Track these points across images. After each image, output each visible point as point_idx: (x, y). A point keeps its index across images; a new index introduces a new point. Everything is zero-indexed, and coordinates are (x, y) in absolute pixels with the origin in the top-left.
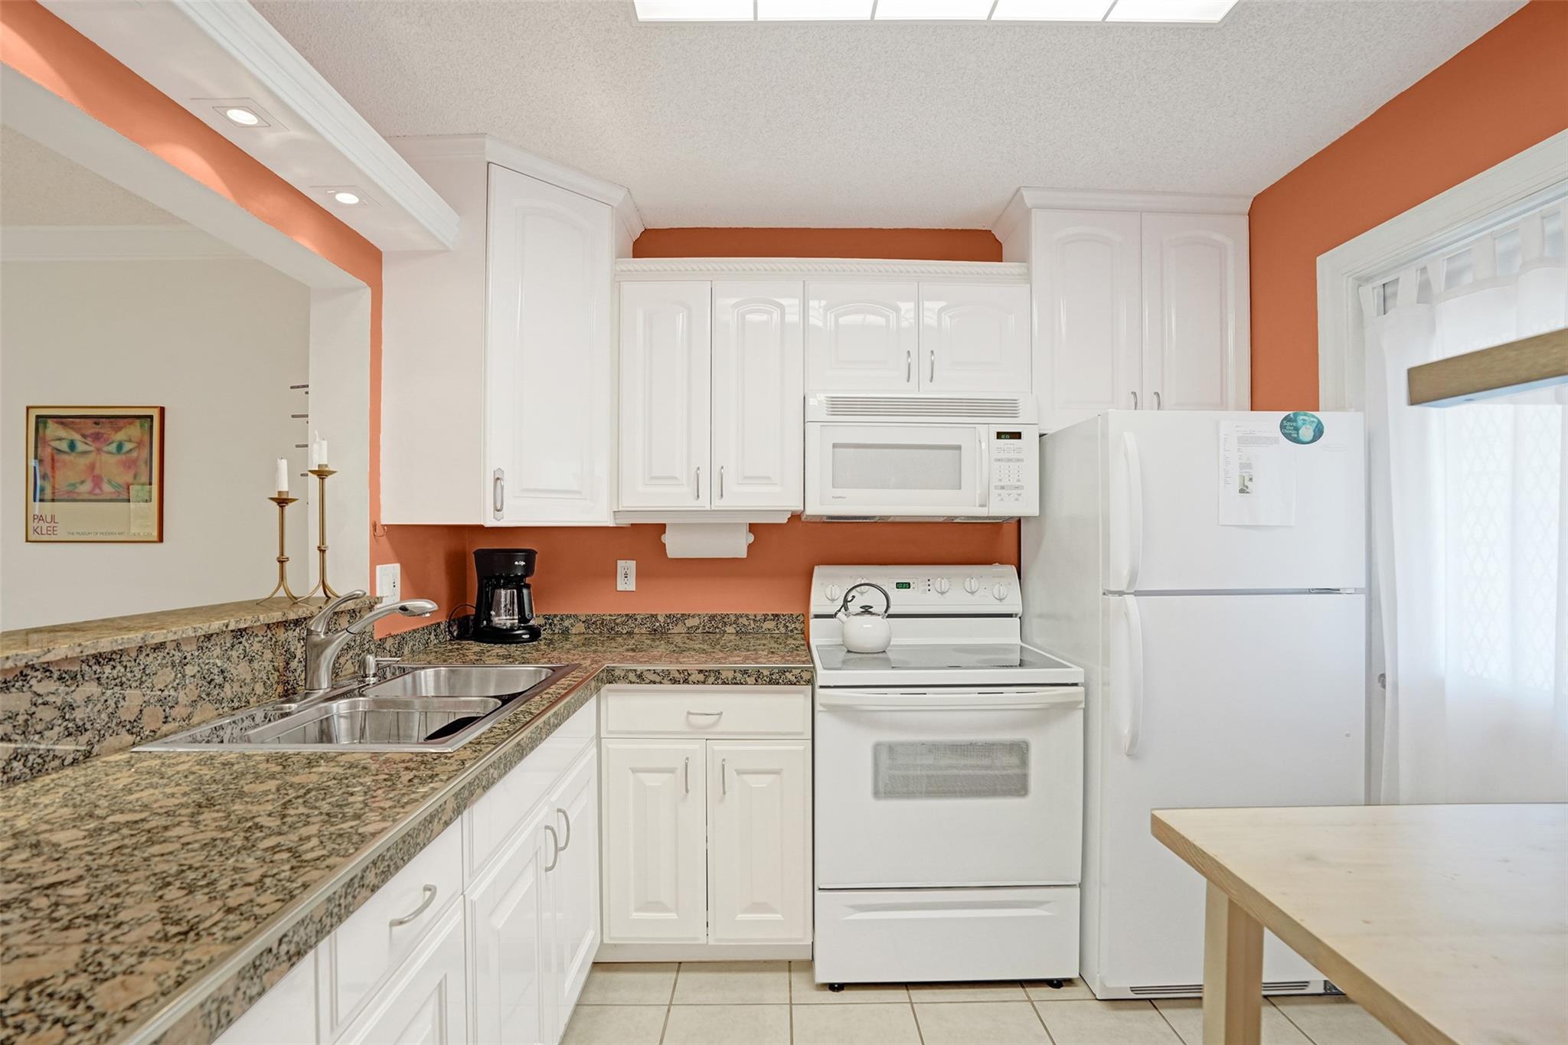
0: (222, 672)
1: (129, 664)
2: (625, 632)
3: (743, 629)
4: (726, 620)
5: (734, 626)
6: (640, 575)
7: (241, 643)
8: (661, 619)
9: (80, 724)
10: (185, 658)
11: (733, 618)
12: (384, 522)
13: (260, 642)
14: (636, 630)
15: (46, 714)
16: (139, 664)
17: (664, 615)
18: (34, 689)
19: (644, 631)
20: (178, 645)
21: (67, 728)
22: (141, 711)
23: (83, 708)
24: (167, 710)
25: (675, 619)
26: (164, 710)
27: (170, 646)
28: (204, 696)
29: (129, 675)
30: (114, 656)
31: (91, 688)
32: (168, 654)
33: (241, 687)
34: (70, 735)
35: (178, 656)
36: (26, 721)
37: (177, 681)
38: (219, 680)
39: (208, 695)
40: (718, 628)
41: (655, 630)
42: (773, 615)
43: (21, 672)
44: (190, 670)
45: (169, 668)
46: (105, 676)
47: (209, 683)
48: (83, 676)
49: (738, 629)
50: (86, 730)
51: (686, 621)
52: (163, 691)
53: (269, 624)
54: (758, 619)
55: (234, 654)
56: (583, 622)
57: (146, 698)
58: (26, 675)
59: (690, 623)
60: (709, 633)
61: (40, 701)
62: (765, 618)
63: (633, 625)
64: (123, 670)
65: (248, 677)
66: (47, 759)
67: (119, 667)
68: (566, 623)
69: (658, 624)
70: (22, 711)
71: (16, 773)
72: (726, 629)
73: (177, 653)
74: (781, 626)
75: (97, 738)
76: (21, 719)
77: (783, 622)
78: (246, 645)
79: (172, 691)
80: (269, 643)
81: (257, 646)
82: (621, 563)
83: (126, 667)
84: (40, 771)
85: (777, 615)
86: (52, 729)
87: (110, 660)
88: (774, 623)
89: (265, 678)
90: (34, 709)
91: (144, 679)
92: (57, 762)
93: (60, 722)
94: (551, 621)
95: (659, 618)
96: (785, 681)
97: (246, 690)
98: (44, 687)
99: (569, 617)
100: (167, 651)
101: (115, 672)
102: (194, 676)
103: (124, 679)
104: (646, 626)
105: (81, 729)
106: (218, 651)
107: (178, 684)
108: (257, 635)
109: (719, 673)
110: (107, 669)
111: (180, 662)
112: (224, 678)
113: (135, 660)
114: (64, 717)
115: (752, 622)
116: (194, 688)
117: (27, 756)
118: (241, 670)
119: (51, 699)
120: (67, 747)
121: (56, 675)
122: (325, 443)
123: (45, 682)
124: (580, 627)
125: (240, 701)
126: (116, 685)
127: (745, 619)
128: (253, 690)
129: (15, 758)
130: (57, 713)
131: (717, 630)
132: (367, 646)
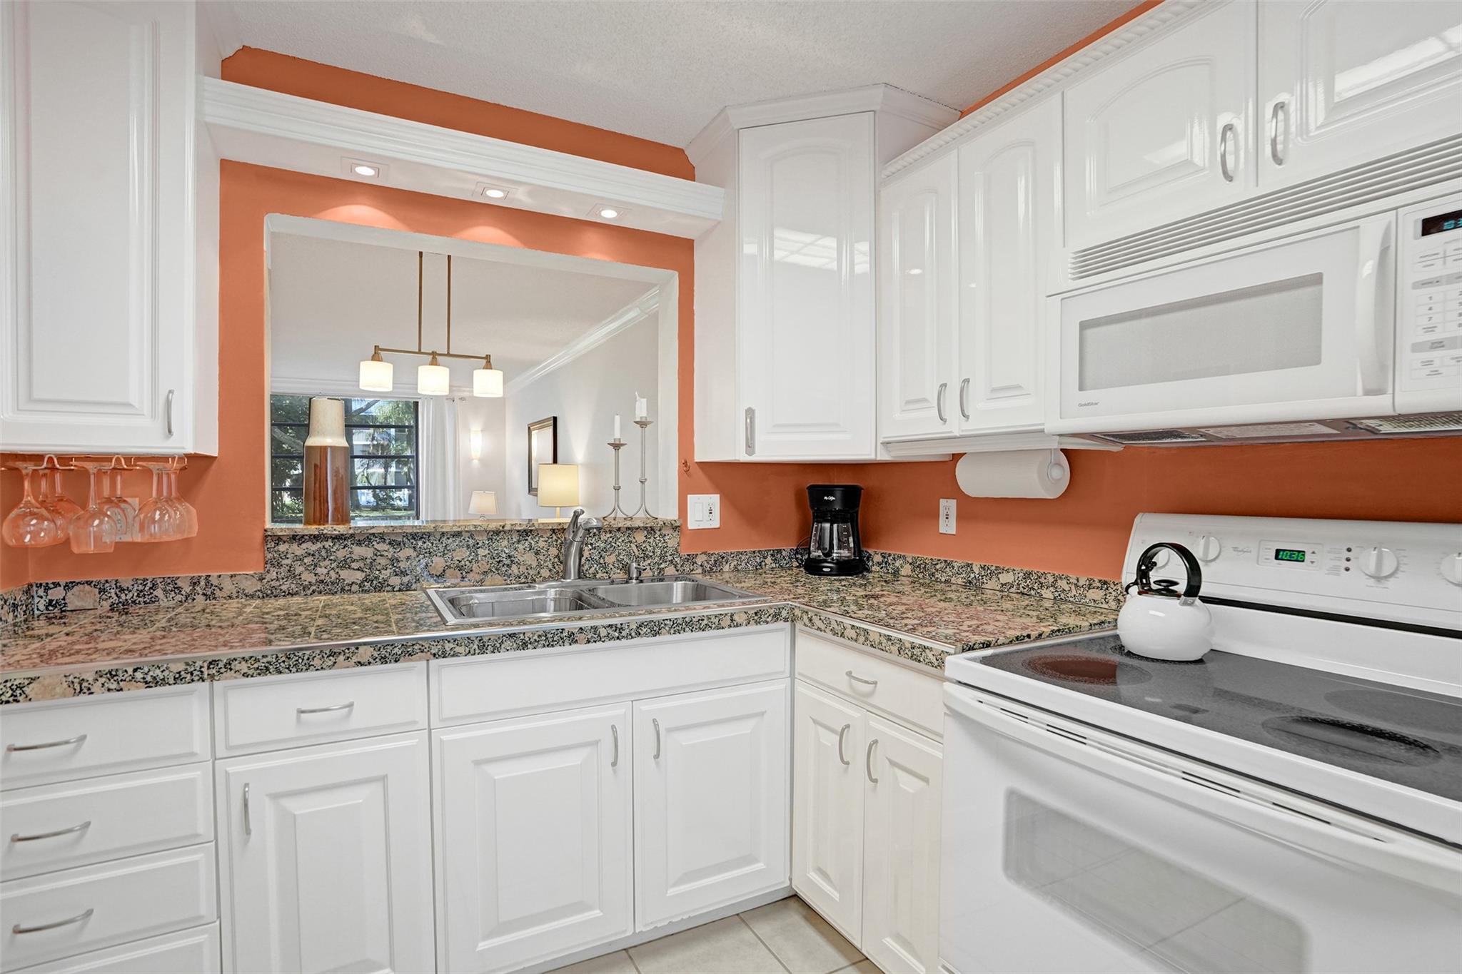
0: (510, 557)
1: (434, 542)
2: (943, 580)
3: (1062, 596)
4: (1042, 580)
5: (1051, 588)
6: (960, 517)
7: (527, 540)
8: (976, 570)
9: (404, 570)
10: (478, 544)
11: (1051, 580)
12: (696, 461)
13: (546, 541)
14: (953, 580)
15: (383, 561)
16: (442, 543)
17: (979, 566)
18: (375, 547)
19: (960, 581)
20: (472, 536)
21: (395, 571)
22: (444, 571)
23: (404, 562)
24: (464, 573)
25: (989, 572)
26: (462, 573)
27: (466, 535)
28: (493, 570)
29: (435, 548)
30: (424, 536)
31: (409, 552)
32: (464, 539)
33: (527, 569)
34: (397, 575)
35: (471, 542)
36: (371, 562)
37: (471, 557)
38: (508, 562)
39: (497, 570)
40: (1034, 589)
41: (970, 582)
42: (1100, 581)
43: (368, 537)
44: (481, 552)
45: (465, 548)
46: (418, 546)
47: (499, 562)
48: (404, 544)
49: (1057, 594)
50: (407, 575)
51: (1000, 576)
52: (460, 562)
53: (554, 530)
54: (1080, 584)
55: (520, 546)
56: (911, 564)
57: (448, 564)
58: (371, 539)
59: (1005, 578)
60: (1023, 594)
61: (379, 554)
62: (1090, 585)
63: (950, 574)
64: (430, 545)
65: (534, 564)
66: (384, 585)
67: (428, 543)
68: (898, 564)
69: (972, 576)
70: (369, 557)
71: (367, 588)
72: (1043, 592)
73: (470, 540)
74: (1111, 598)
75: (414, 580)
76: (368, 561)
77: (1114, 593)
78: (532, 541)
79: (467, 563)
80: (555, 543)
81: (541, 544)
82: (943, 502)
83: (432, 544)
84: (380, 590)
85: (1105, 583)
86: (386, 570)
87: (422, 538)
88: (1102, 593)
89: (550, 566)
90: (375, 557)
91: (446, 552)
92: (389, 588)
93: (391, 567)
94: (886, 560)
95: (974, 568)
96: (927, 660)
97: (531, 572)
98: (382, 547)
99: (899, 557)
100: (463, 538)
101: (425, 545)
102: (485, 556)
103: (431, 550)
104: (962, 575)
105: (403, 573)
106: (506, 542)
107: (472, 559)
108: (542, 536)
109: (868, 633)
110: (420, 543)
111: (474, 545)
112: (512, 561)
113: (439, 541)
114: (393, 565)
115: (1073, 587)
116: (485, 564)
117: (372, 581)
118: (530, 559)
119: (385, 554)
120: (395, 581)
121: (387, 541)
122: (644, 401)
123: (381, 544)
124: (906, 570)
125: (526, 578)
126: (426, 553)
127: (1065, 581)
128: (539, 573)
129: (366, 581)
130: (389, 562)
131: (1033, 592)
132: (670, 558)
